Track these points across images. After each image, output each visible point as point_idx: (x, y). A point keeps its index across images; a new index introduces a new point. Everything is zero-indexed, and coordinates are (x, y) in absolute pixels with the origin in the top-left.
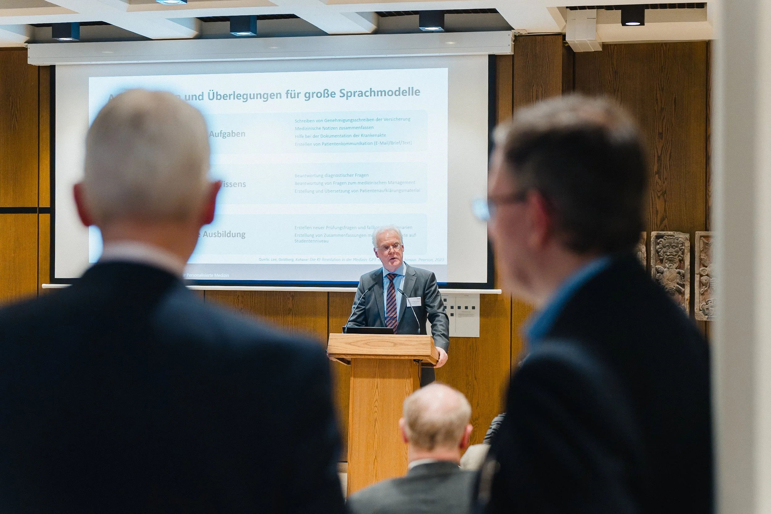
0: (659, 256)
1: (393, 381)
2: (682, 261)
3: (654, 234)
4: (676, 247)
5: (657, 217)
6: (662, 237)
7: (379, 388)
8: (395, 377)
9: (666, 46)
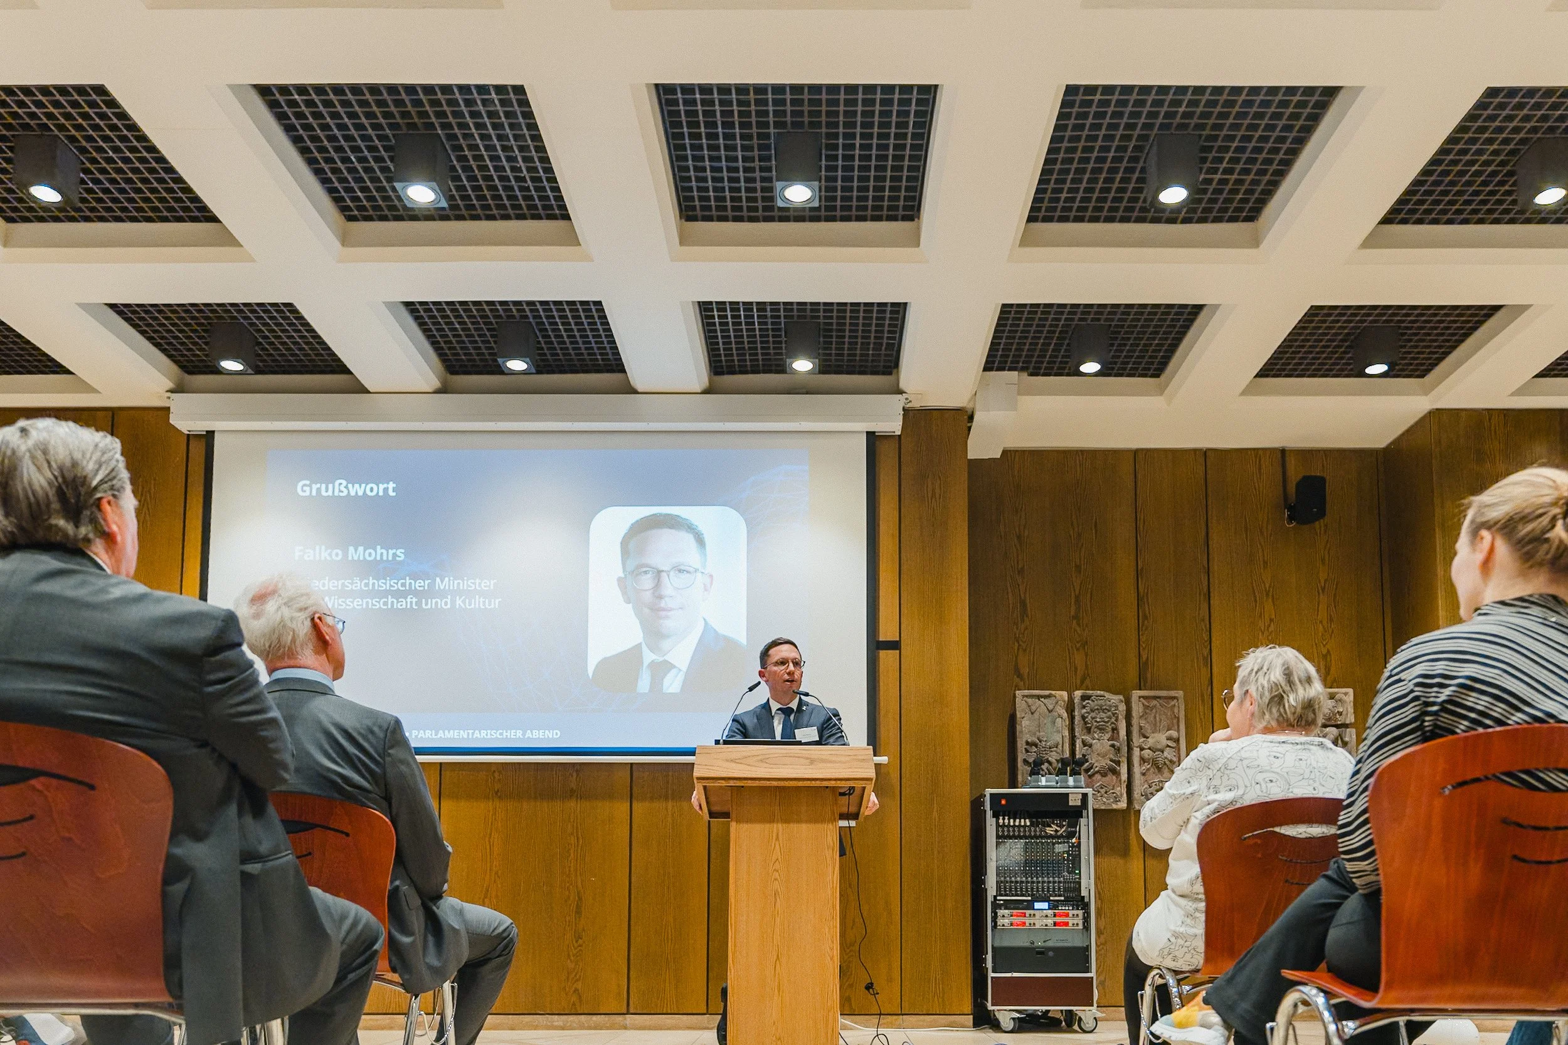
0: (1086, 723)
1: (804, 827)
2: (1115, 730)
3: (1078, 694)
4: (1109, 711)
5: (1076, 675)
6: (1088, 697)
7: (781, 839)
8: (807, 821)
9: (1082, 454)
